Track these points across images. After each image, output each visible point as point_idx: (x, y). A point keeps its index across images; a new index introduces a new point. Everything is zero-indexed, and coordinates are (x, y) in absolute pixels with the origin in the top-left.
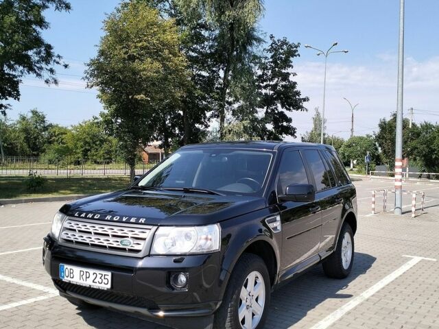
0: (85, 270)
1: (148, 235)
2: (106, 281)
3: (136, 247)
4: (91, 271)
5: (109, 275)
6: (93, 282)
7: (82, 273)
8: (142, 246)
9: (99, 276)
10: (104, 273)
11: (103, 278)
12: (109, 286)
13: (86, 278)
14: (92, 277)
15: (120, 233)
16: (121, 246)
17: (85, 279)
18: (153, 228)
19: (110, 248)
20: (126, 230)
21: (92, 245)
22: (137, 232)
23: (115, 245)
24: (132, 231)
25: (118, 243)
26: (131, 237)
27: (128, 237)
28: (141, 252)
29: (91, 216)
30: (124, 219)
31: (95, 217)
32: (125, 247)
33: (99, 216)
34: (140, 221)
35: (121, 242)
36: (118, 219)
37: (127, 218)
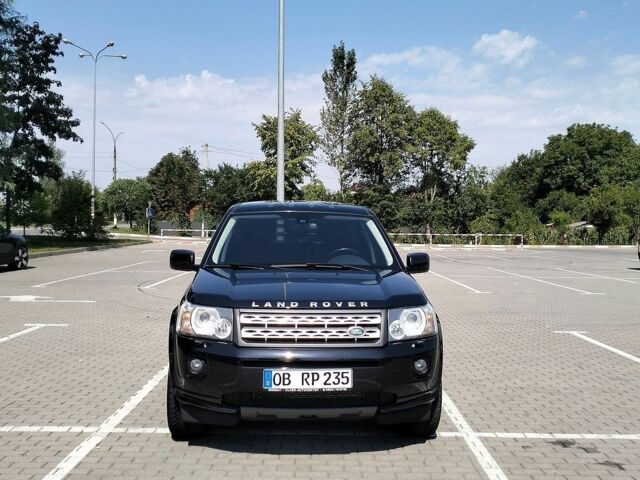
0: (310, 371)
1: (378, 320)
2: (345, 380)
3: (372, 336)
4: (321, 372)
5: (349, 372)
6: (325, 384)
7: (306, 376)
8: (377, 334)
9: (334, 376)
10: (341, 371)
11: (340, 377)
12: (350, 385)
13: (313, 380)
14: (323, 378)
15: (342, 322)
16: (351, 337)
17: (310, 382)
18: (383, 312)
19: (330, 341)
20: (350, 317)
21: (300, 341)
22: (365, 317)
23: (341, 336)
24: (357, 318)
25: (346, 334)
26: (358, 325)
27: (353, 325)
28: (380, 341)
29: (283, 305)
30: (339, 305)
31: (292, 305)
32: (356, 337)
33: (297, 305)
34: (362, 306)
35: (350, 331)
36: (329, 305)
37: (341, 303)
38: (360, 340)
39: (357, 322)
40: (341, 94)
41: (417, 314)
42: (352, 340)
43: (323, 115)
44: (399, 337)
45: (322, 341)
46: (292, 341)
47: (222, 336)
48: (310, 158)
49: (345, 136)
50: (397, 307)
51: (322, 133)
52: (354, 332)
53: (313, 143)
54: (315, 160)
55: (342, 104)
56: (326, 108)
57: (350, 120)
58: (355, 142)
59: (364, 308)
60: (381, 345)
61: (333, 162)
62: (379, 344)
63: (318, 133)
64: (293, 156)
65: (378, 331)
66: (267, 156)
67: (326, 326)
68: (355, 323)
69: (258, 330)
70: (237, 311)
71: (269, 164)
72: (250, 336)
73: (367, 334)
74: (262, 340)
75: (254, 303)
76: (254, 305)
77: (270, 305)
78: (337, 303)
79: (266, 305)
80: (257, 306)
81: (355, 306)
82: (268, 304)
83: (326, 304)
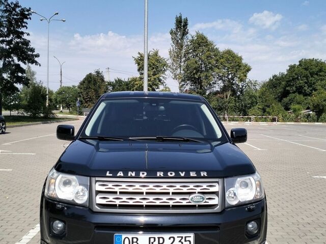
0: (156, 235)
1: (217, 188)
3: (211, 202)
5: (191, 236)
8: (216, 201)
15: (185, 190)
16: (193, 204)
18: (220, 180)
19: (174, 207)
20: (191, 186)
21: (148, 207)
22: (205, 186)
23: (184, 203)
24: (198, 186)
25: (188, 201)
26: (199, 193)
27: (195, 193)
28: (218, 207)
29: (133, 174)
30: (183, 175)
31: (141, 175)
32: (197, 204)
33: (146, 174)
34: (202, 175)
35: (192, 199)
36: (174, 174)
37: (184, 173)
38: (201, 207)
39: (198, 190)
40: (180, 41)
41: (248, 181)
42: (193, 207)
43: (170, 52)
44: (234, 203)
45: (167, 207)
46: (141, 207)
47: (78, 202)
48: (163, 75)
49: (182, 64)
50: (231, 176)
51: (169, 62)
52: (195, 199)
53: (165, 67)
54: (166, 76)
55: (180, 46)
56: (172, 49)
57: (185, 56)
58: (187, 67)
59: (204, 177)
60: (220, 211)
61: (175, 78)
62: (217, 209)
63: (167, 62)
64: (154, 74)
65: (216, 198)
66: (141, 74)
67: (171, 193)
68: (197, 191)
69: (111, 197)
70: (93, 179)
71: (141, 79)
72: (104, 202)
73: (207, 201)
74: (114, 206)
75: (108, 172)
76: (108, 174)
77: (122, 175)
78: (180, 173)
79: (118, 175)
80: (111, 175)
81: (196, 175)
82: (121, 174)
83: (171, 174)
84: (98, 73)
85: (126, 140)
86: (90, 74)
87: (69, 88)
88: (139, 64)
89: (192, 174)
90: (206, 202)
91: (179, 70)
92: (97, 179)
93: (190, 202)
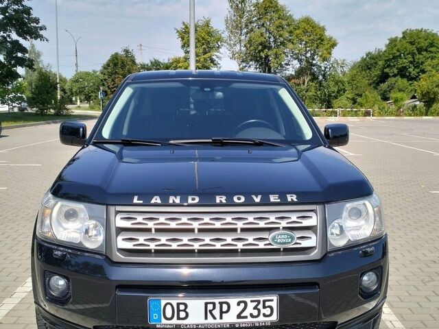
3: (305, 244)
15: (262, 224)
16: (275, 246)
18: (318, 208)
19: (245, 252)
20: (272, 218)
21: (202, 252)
22: (294, 217)
23: (261, 245)
24: (282, 218)
25: (267, 242)
26: (284, 228)
27: (278, 228)
28: (317, 250)
29: (178, 201)
30: (257, 199)
31: (190, 201)
32: (282, 247)
33: (197, 200)
34: (289, 200)
35: (274, 239)
36: (243, 199)
37: (260, 197)
38: (288, 251)
39: (284, 223)
40: (240, 5)
41: (361, 208)
42: (276, 251)
43: (226, 21)
44: (341, 243)
45: (234, 252)
46: (191, 253)
47: (90, 245)
49: (243, 38)
50: (336, 200)
51: (225, 35)
52: (279, 239)
53: (219, 43)
55: (241, 13)
56: (229, 16)
57: (246, 25)
59: (293, 203)
60: (318, 257)
61: (233, 57)
62: (314, 255)
63: (223, 35)
64: (205, 53)
65: (314, 237)
66: (186, 53)
67: (239, 230)
68: (281, 226)
69: (141, 239)
70: (112, 209)
71: (186, 59)
72: (129, 245)
73: (298, 241)
74: (147, 252)
75: (136, 198)
76: (136, 200)
77: (159, 201)
78: (254, 197)
79: (153, 201)
80: (141, 202)
81: (279, 200)
82: (156, 200)
83: (239, 199)
84: (127, 51)
85: (165, 144)
86: (117, 54)
87: (88, 74)
88: (183, 38)
89: (273, 198)
90: (296, 243)
91: (238, 46)
92: (119, 208)
93: (270, 244)
